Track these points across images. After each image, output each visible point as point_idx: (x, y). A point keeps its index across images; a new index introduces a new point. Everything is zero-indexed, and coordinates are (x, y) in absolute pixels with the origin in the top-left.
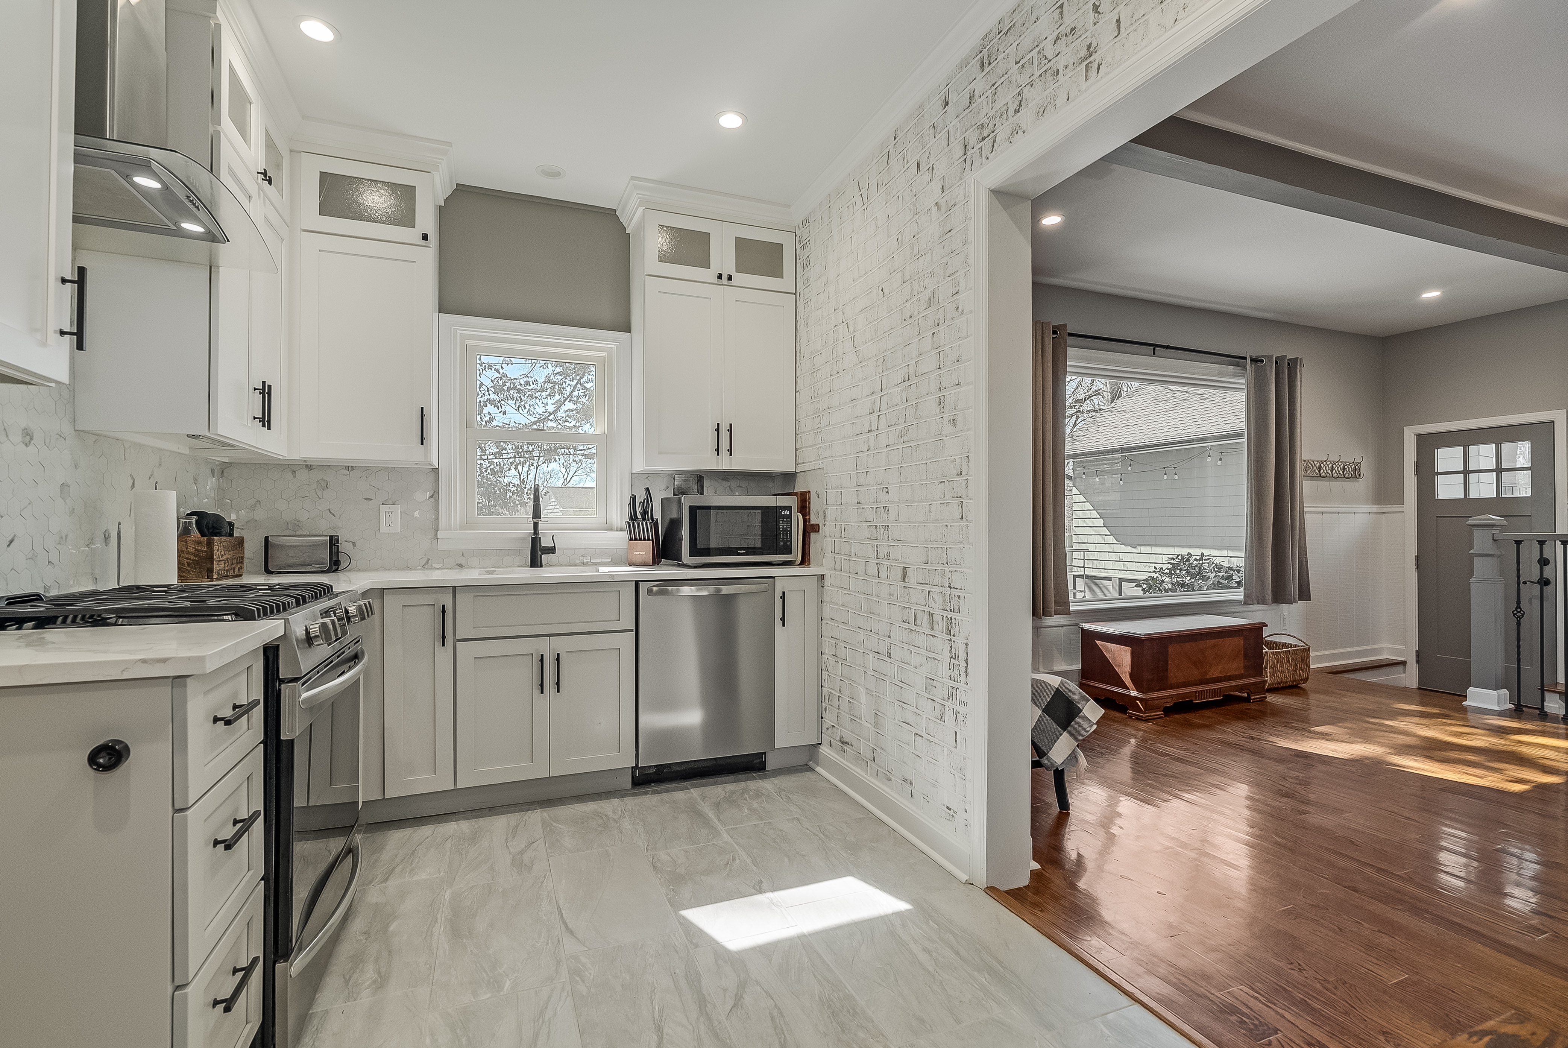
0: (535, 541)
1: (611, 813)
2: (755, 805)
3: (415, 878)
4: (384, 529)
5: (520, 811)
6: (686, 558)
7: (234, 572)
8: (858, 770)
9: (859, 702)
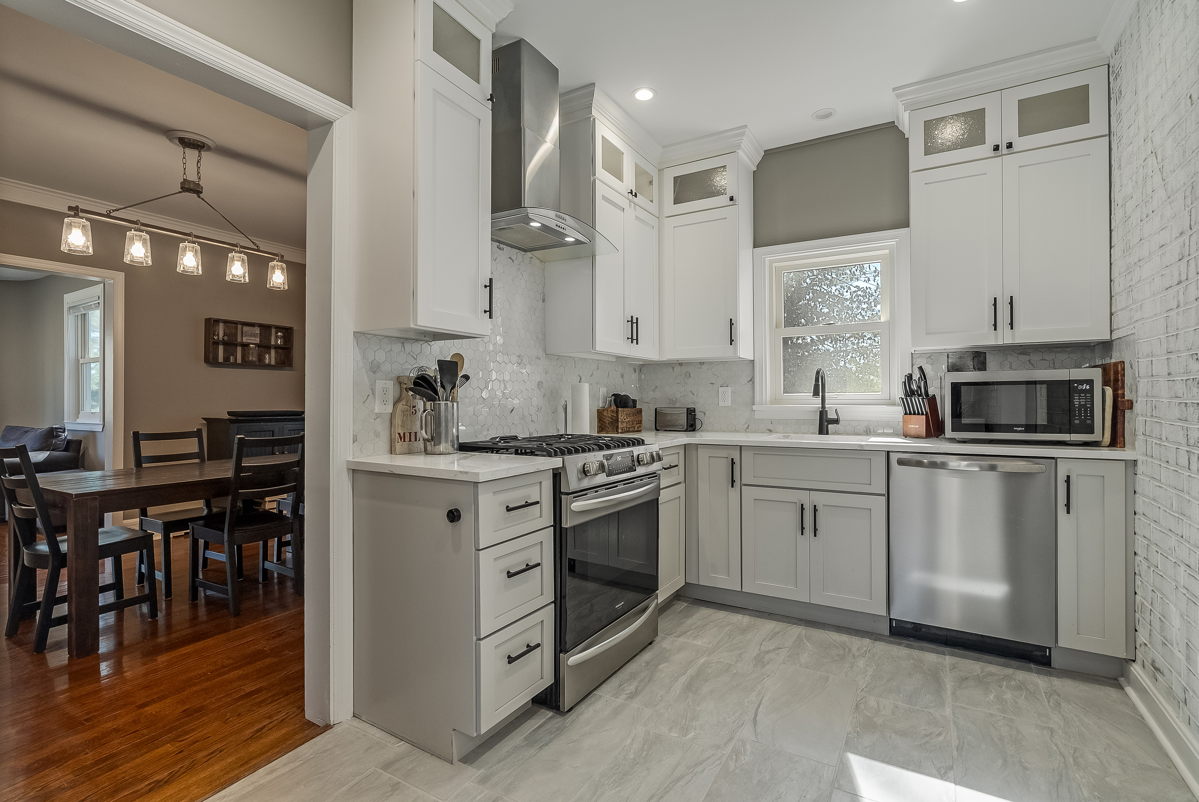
0: (823, 413)
1: (855, 649)
2: (1008, 696)
3: (695, 642)
4: (721, 404)
5: (789, 623)
6: (948, 432)
7: (634, 429)
8: (1170, 709)
9: (1170, 624)
